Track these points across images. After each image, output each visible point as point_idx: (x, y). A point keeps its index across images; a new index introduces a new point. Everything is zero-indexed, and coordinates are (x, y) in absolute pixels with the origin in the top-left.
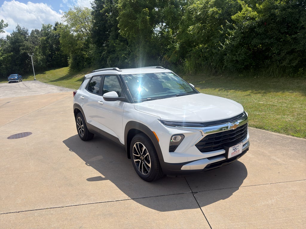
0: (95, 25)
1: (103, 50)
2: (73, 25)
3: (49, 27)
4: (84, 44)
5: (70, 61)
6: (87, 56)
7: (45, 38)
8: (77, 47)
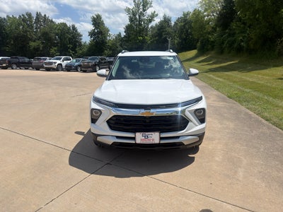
0: (224, 8)
1: (225, 33)
2: (206, 10)
3: (188, 14)
4: (213, 28)
5: (199, 44)
6: (212, 39)
7: (183, 24)
8: (205, 31)
